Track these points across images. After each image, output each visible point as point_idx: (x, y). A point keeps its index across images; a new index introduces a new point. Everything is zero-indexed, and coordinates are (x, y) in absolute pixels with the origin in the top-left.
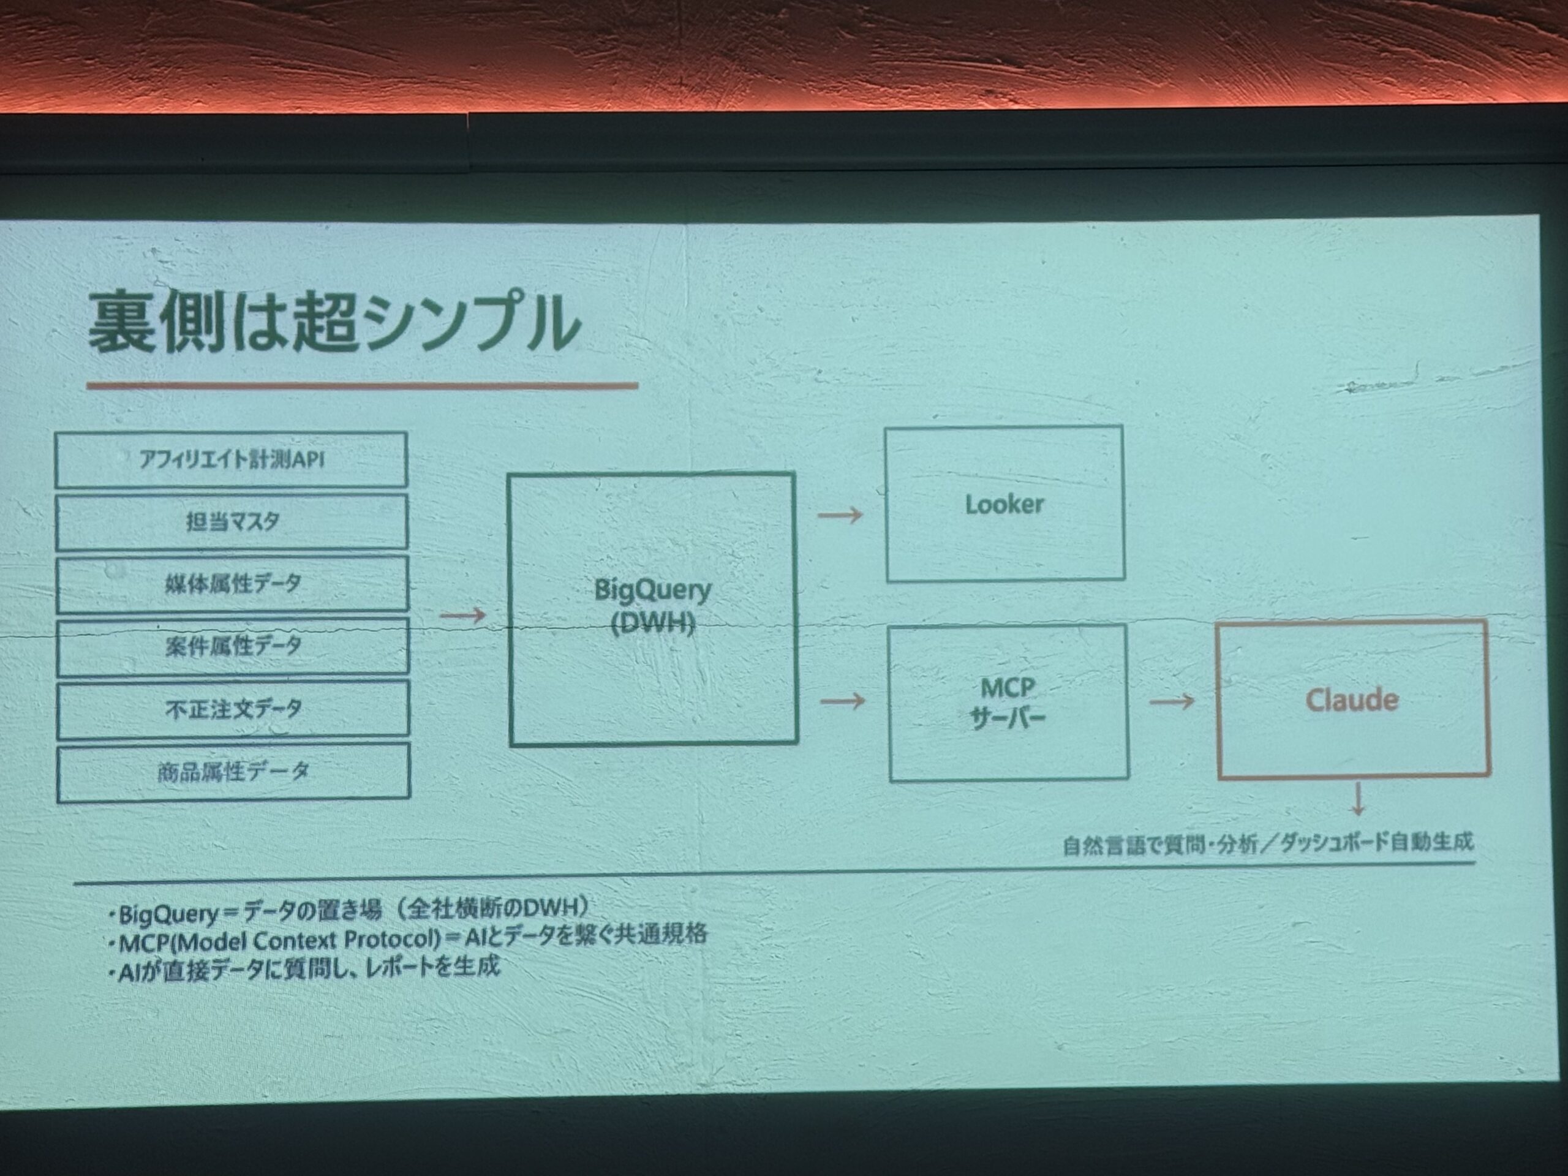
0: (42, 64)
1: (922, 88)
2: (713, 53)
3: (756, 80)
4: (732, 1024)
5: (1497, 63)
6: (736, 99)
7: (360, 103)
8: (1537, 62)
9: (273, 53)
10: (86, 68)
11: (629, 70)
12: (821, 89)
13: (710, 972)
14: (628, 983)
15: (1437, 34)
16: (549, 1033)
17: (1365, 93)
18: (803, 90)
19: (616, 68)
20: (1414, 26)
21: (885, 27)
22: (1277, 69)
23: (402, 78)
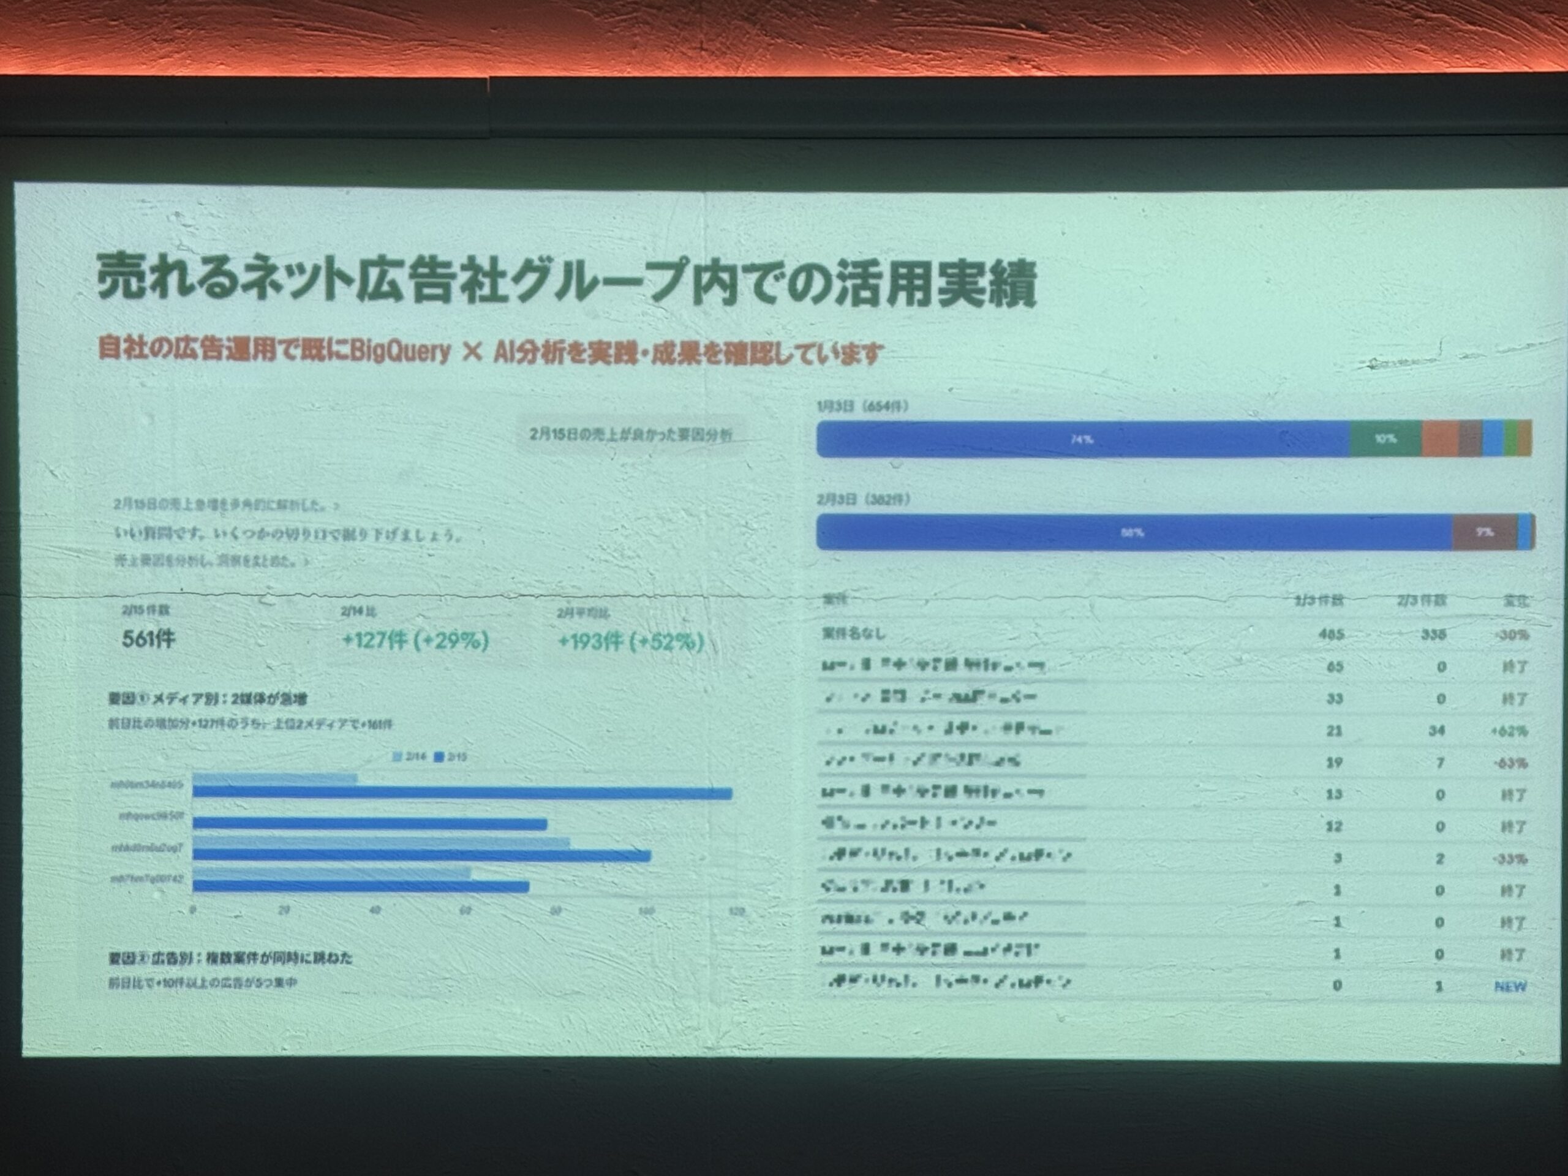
1: (944, 54)
2: (734, 17)
3: (777, 45)
4: (738, 990)
6: (756, 64)
7: (382, 66)
9: (295, 15)
10: (111, 29)
11: (650, 34)
12: (842, 55)
13: (718, 938)
14: (637, 948)
16: (557, 993)
17: (1396, 60)
18: (825, 55)
19: (636, 32)
22: (1307, 36)
23: (423, 41)
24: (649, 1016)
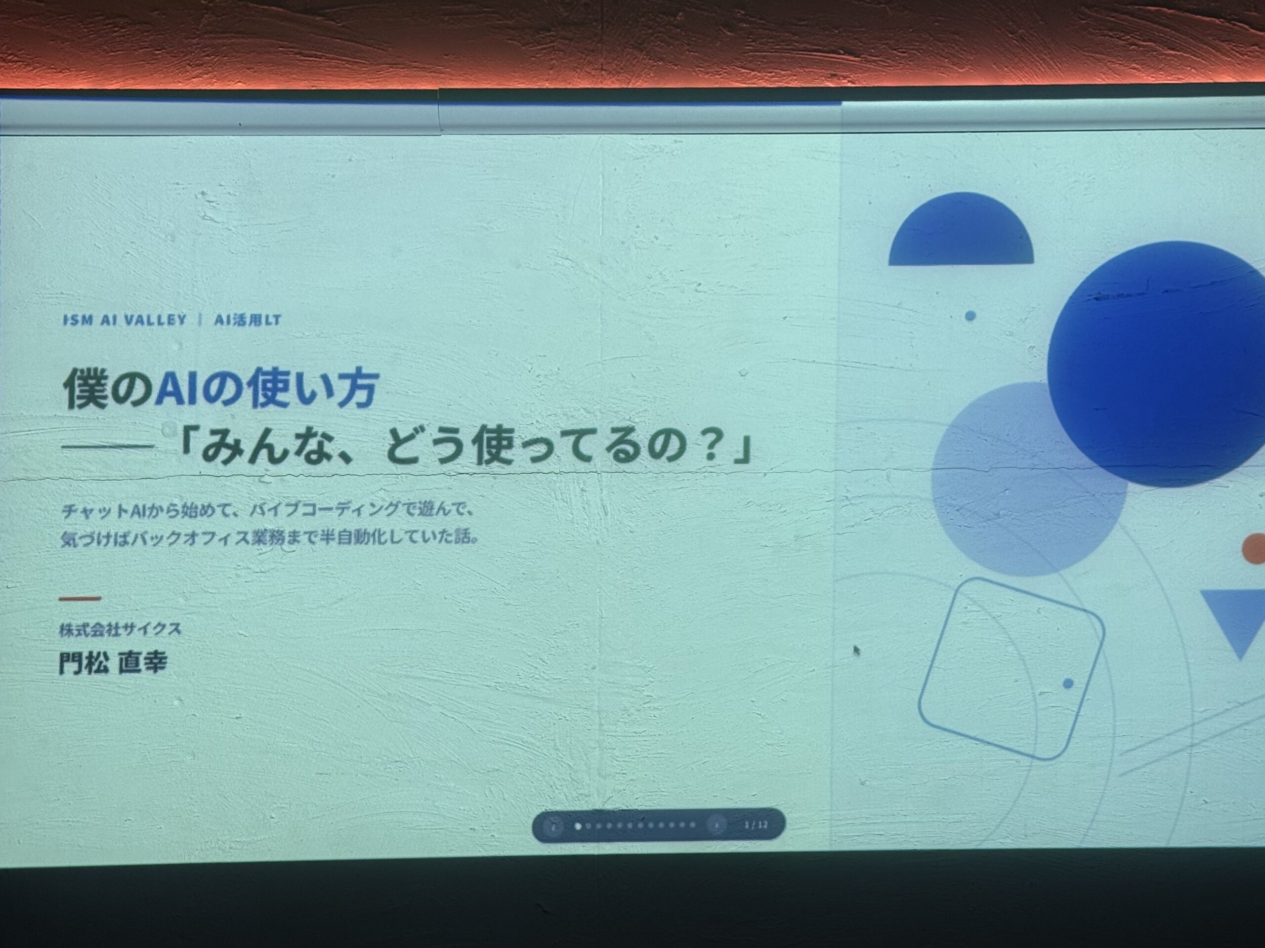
0: (122, 54)
1: (783, 72)
2: (626, 45)
3: (658, 66)
4: (619, 765)
5: (1218, 54)
6: (643, 80)
8: (1248, 53)
9: (294, 45)
10: (156, 57)
11: (564, 59)
12: (707, 73)
13: (605, 727)
14: (543, 736)
15: (1173, 32)
16: (482, 772)
17: (1117, 76)
18: (694, 74)
19: (553, 57)
20: (1155, 26)
21: (757, 27)
22: (1052, 59)
23: (392, 65)
24: (551, 786)
